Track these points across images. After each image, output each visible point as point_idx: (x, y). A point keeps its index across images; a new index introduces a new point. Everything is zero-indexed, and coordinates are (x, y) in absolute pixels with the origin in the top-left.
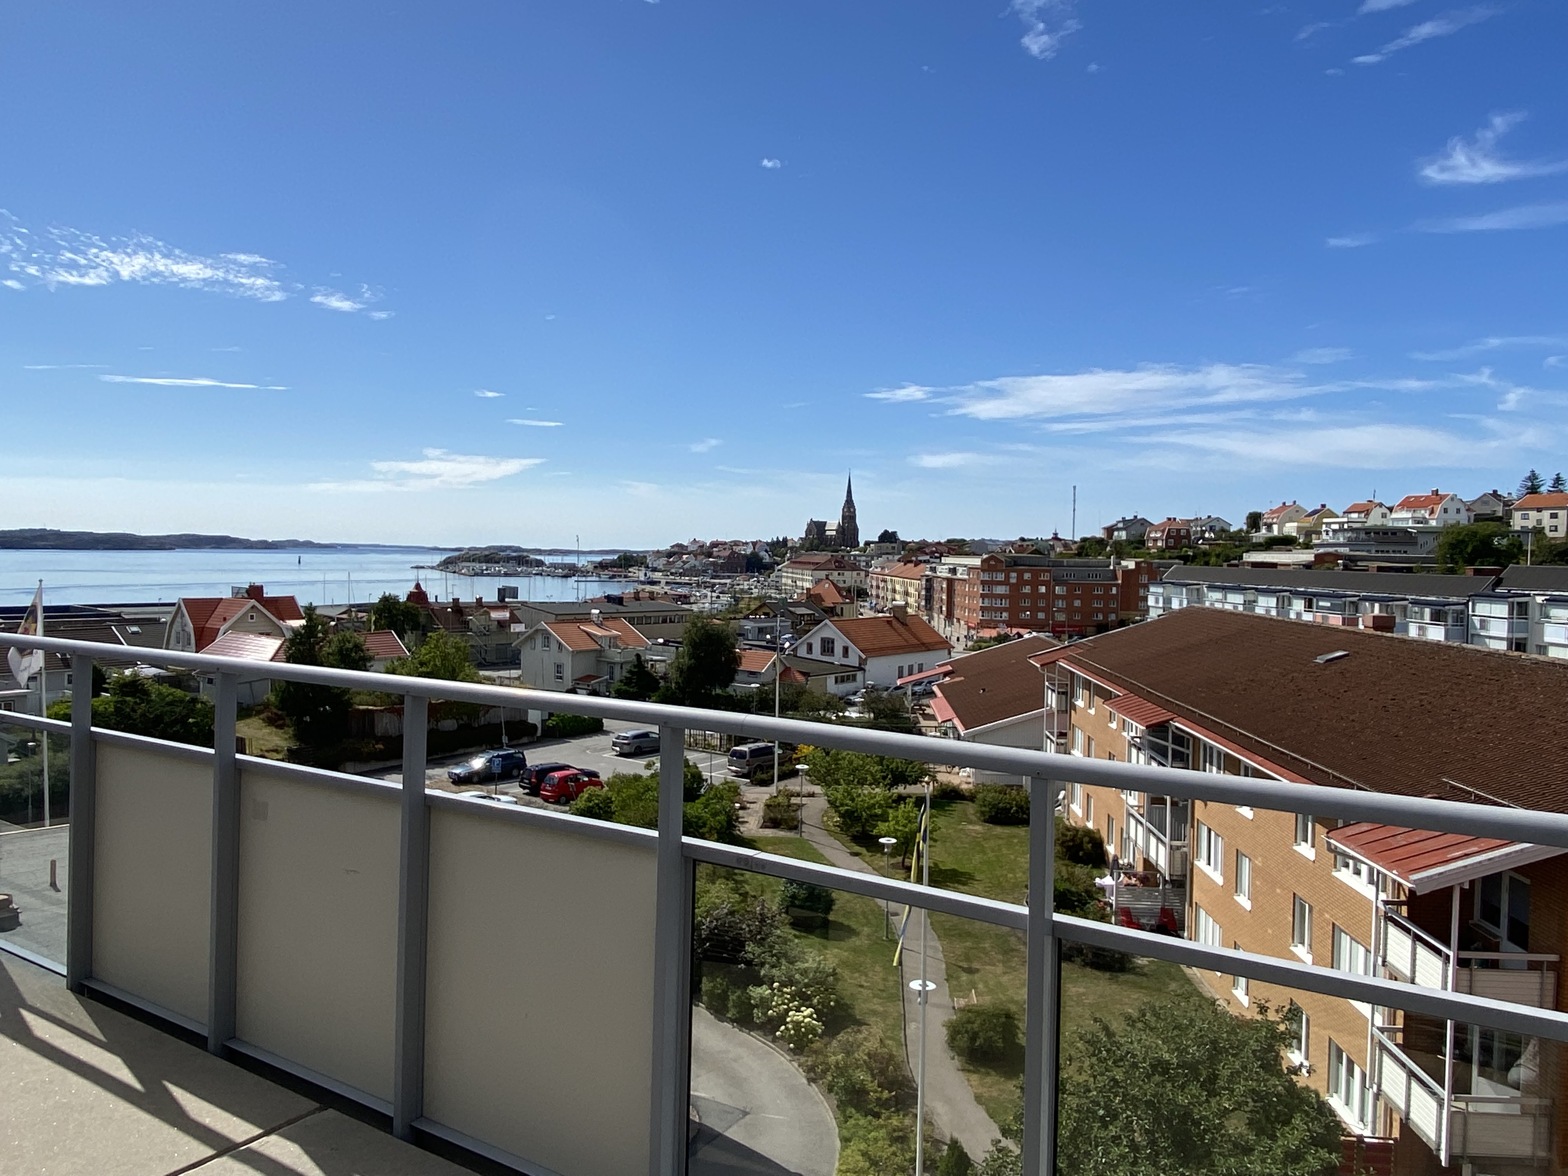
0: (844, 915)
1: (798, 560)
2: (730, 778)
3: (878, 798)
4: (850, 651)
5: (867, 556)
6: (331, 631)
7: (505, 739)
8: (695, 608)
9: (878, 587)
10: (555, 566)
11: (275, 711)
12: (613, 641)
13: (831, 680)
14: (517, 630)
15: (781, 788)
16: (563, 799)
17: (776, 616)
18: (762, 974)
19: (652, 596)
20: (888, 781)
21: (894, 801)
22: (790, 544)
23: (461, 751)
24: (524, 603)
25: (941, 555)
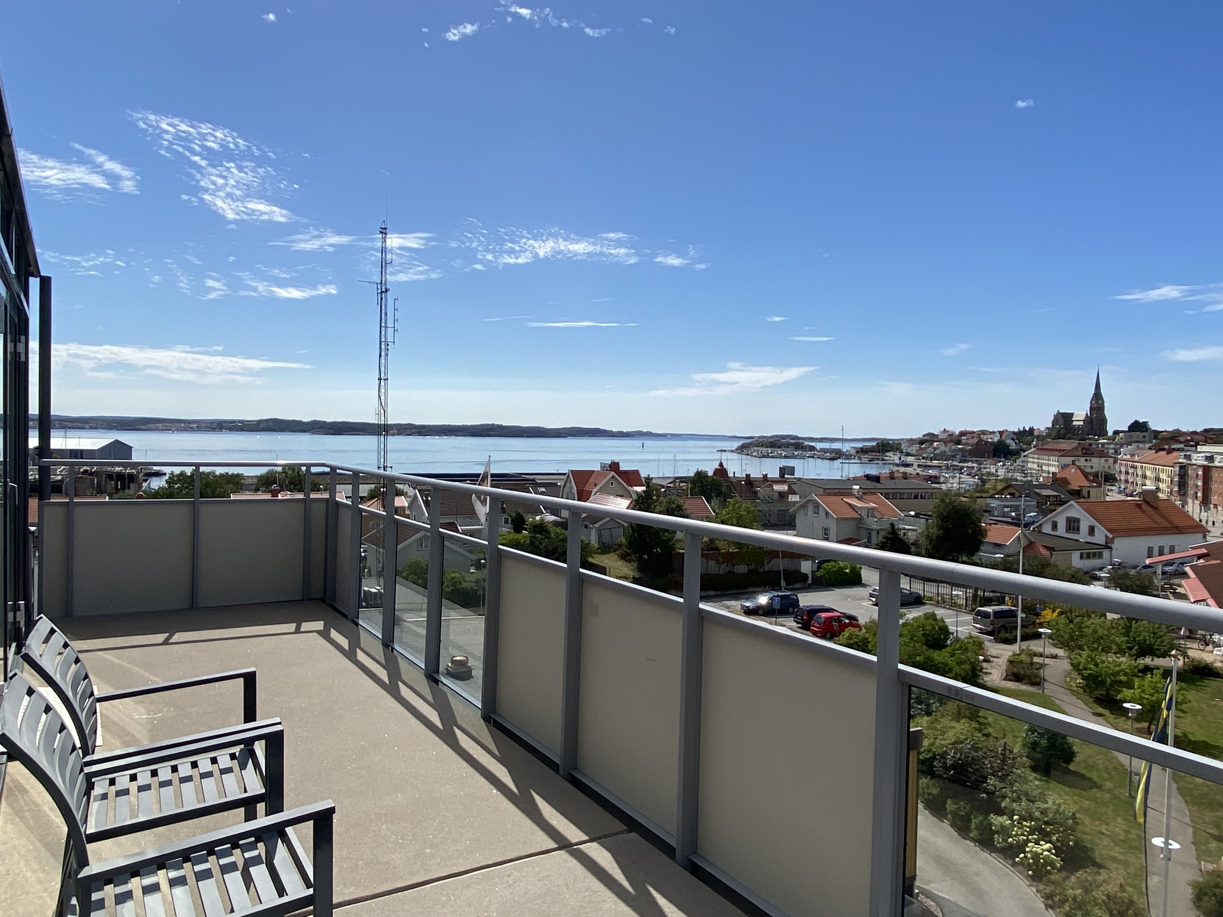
0: (1086, 768)
1: (1045, 447)
2: (975, 633)
3: (1122, 667)
4: (1096, 529)
5: (1116, 444)
6: (662, 495)
7: (783, 584)
8: (944, 487)
9: (1127, 473)
10: (824, 451)
11: (626, 550)
12: (871, 512)
13: (1076, 555)
14: (793, 500)
15: (1024, 648)
16: (828, 635)
17: (1021, 497)
18: (1003, 806)
19: (905, 476)
20: (1134, 652)
21: (1140, 671)
22: (1036, 433)
23: (750, 589)
24: (799, 479)
25: (1197, 444)
